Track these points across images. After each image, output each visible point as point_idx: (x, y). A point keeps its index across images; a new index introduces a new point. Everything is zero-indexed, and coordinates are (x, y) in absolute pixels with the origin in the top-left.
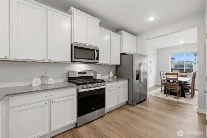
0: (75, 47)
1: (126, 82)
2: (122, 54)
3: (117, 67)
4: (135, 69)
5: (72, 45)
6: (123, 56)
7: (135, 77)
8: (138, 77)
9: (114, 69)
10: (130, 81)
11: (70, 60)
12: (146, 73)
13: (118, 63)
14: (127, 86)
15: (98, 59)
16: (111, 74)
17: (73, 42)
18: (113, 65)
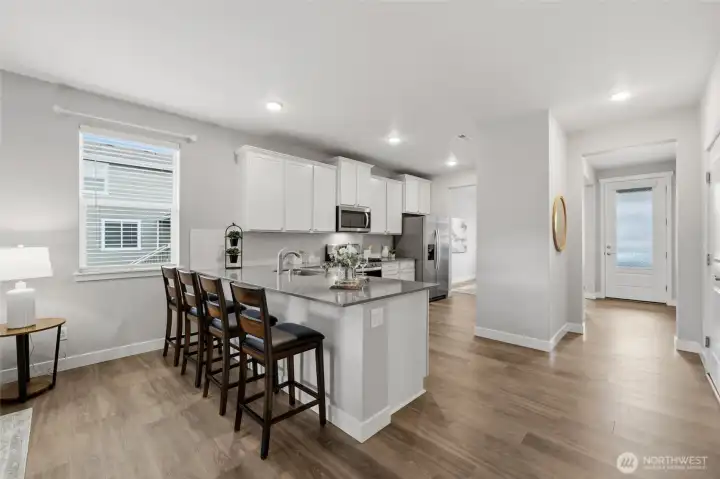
0: (343, 211)
1: (412, 264)
2: (405, 215)
3: (396, 239)
4: (427, 241)
5: (337, 208)
6: (408, 219)
7: (426, 255)
8: (432, 256)
9: (390, 241)
10: (419, 262)
11: (334, 228)
12: (446, 250)
13: (398, 231)
14: (413, 270)
15: (369, 227)
16: (386, 251)
17: (339, 204)
18: (388, 236)
